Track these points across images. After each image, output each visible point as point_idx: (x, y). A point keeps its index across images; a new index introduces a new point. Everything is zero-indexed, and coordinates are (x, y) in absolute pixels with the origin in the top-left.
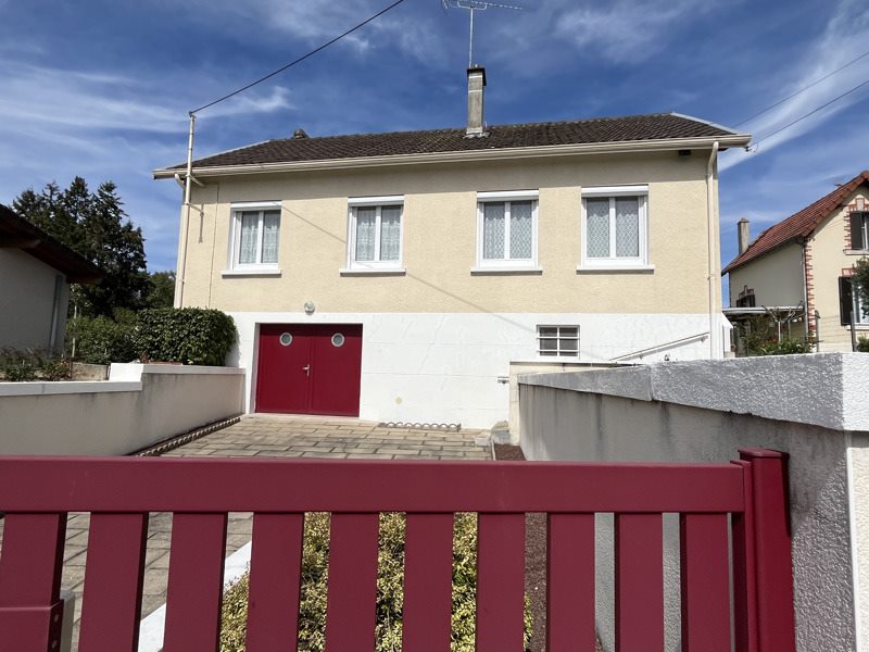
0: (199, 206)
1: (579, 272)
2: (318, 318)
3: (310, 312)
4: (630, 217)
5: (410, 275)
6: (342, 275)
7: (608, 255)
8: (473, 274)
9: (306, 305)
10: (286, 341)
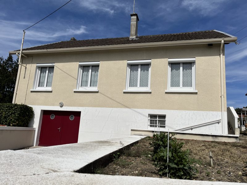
0: (25, 65)
1: (166, 93)
2: (64, 109)
3: (61, 106)
4: (188, 71)
5: (100, 93)
6: (75, 92)
7: (179, 86)
8: (124, 93)
9: (60, 103)
10: (52, 117)
